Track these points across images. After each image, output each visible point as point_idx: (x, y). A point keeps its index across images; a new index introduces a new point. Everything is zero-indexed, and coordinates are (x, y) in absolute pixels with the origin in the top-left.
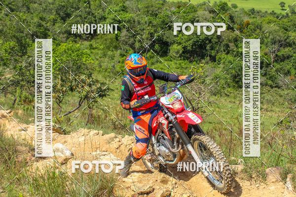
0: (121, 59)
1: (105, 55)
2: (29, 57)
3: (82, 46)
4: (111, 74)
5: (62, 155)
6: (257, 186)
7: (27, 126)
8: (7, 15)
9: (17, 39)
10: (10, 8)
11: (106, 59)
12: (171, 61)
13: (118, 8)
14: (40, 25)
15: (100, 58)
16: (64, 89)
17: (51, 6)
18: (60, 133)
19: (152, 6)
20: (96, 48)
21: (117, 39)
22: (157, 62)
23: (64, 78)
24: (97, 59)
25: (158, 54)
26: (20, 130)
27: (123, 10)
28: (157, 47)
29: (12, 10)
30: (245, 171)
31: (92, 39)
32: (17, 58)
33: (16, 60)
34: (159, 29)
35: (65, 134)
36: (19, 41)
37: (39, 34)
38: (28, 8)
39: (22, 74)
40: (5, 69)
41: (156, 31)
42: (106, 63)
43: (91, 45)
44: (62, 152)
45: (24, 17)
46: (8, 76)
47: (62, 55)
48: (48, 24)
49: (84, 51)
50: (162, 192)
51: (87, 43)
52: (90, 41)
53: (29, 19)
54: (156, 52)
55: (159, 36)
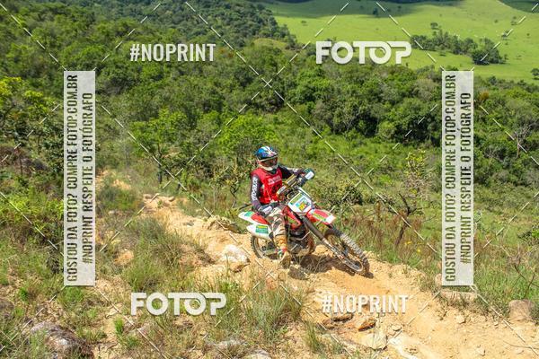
0: (314, 139)
1: (293, 133)
2: (199, 131)
3: (265, 120)
4: (300, 157)
5: (235, 260)
6: (496, 323)
7: (192, 219)
8: (175, 79)
9: (186, 108)
10: (180, 71)
11: (295, 138)
12: (380, 143)
13: (312, 73)
14: (214, 93)
15: (287, 135)
16: (241, 175)
17: (229, 68)
18: (234, 232)
19: (357, 71)
20: (283, 123)
21: (309, 112)
22: (361, 143)
23: (240, 160)
24: (283, 137)
25: (363, 133)
26: (184, 224)
27: (319, 75)
28: (361, 124)
29: (182, 73)
30: (478, 301)
31: (277, 111)
32: (185, 132)
33: (183, 136)
34: (366, 100)
35: (240, 233)
36: (188, 111)
37: (212, 103)
38: (201, 71)
39: (190, 153)
40: (169, 146)
41: (360, 103)
42: (295, 143)
43: (276, 119)
44: (236, 256)
45: (196, 82)
46: (173, 154)
47: (239, 130)
48: (224, 91)
49: (267, 127)
50: (363, 320)
51: (271, 116)
52: (275, 113)
53: (201, 84)
54: (359, 130)
55: (364, 110)
